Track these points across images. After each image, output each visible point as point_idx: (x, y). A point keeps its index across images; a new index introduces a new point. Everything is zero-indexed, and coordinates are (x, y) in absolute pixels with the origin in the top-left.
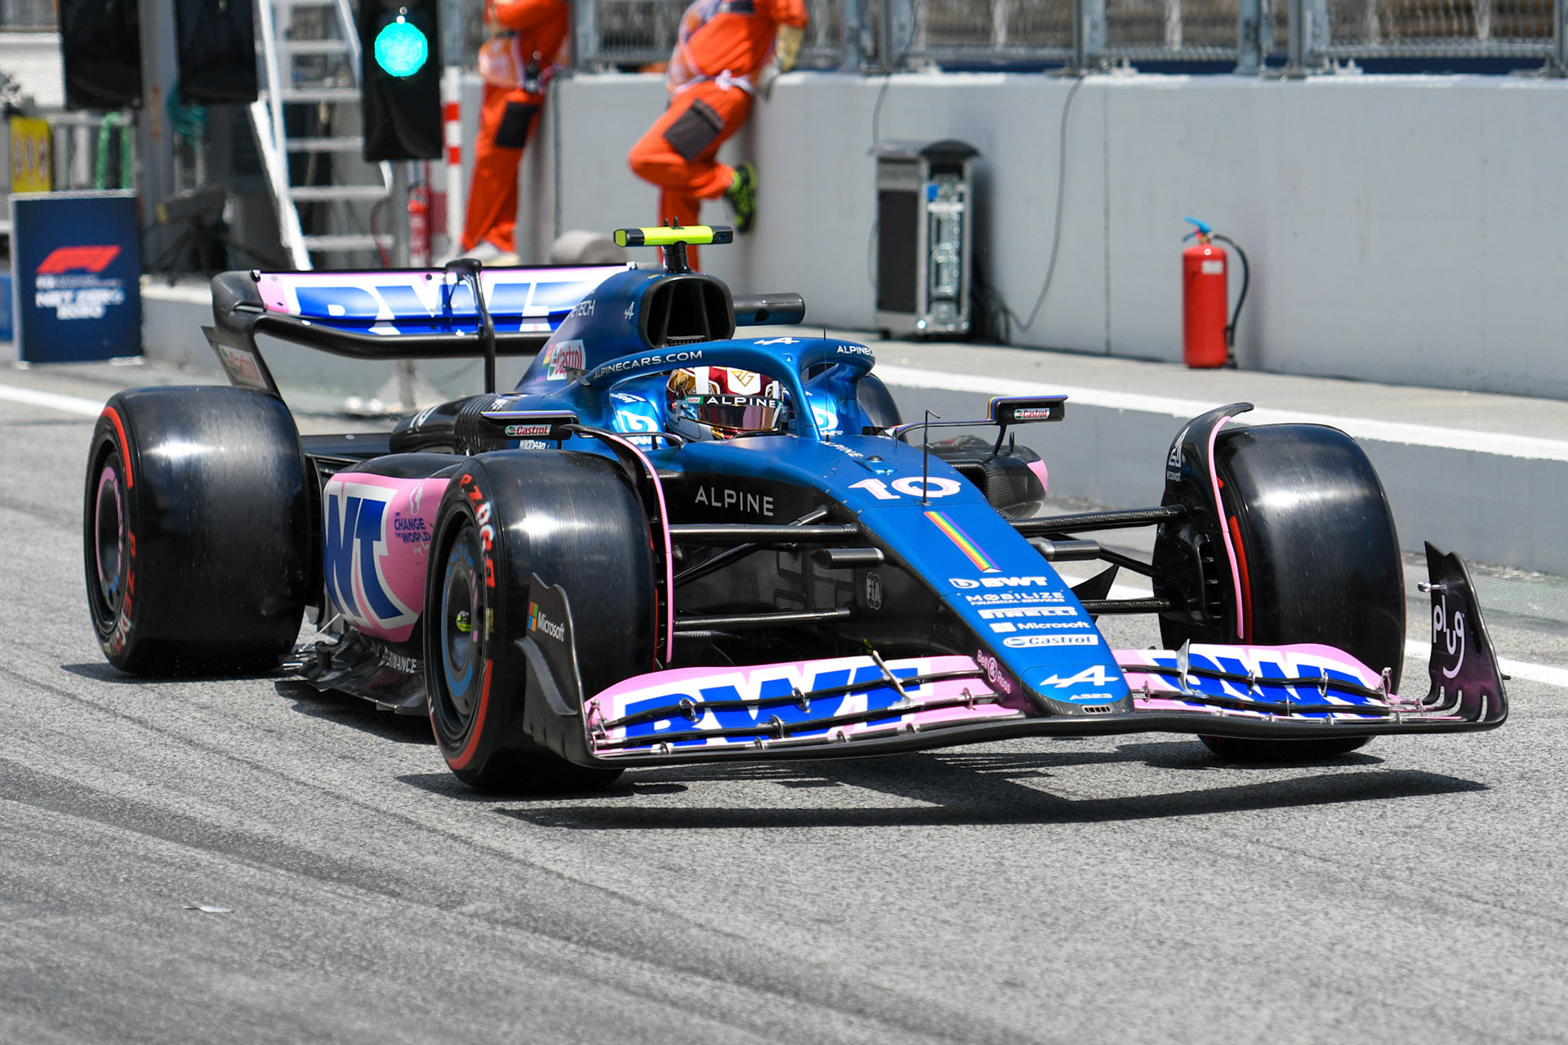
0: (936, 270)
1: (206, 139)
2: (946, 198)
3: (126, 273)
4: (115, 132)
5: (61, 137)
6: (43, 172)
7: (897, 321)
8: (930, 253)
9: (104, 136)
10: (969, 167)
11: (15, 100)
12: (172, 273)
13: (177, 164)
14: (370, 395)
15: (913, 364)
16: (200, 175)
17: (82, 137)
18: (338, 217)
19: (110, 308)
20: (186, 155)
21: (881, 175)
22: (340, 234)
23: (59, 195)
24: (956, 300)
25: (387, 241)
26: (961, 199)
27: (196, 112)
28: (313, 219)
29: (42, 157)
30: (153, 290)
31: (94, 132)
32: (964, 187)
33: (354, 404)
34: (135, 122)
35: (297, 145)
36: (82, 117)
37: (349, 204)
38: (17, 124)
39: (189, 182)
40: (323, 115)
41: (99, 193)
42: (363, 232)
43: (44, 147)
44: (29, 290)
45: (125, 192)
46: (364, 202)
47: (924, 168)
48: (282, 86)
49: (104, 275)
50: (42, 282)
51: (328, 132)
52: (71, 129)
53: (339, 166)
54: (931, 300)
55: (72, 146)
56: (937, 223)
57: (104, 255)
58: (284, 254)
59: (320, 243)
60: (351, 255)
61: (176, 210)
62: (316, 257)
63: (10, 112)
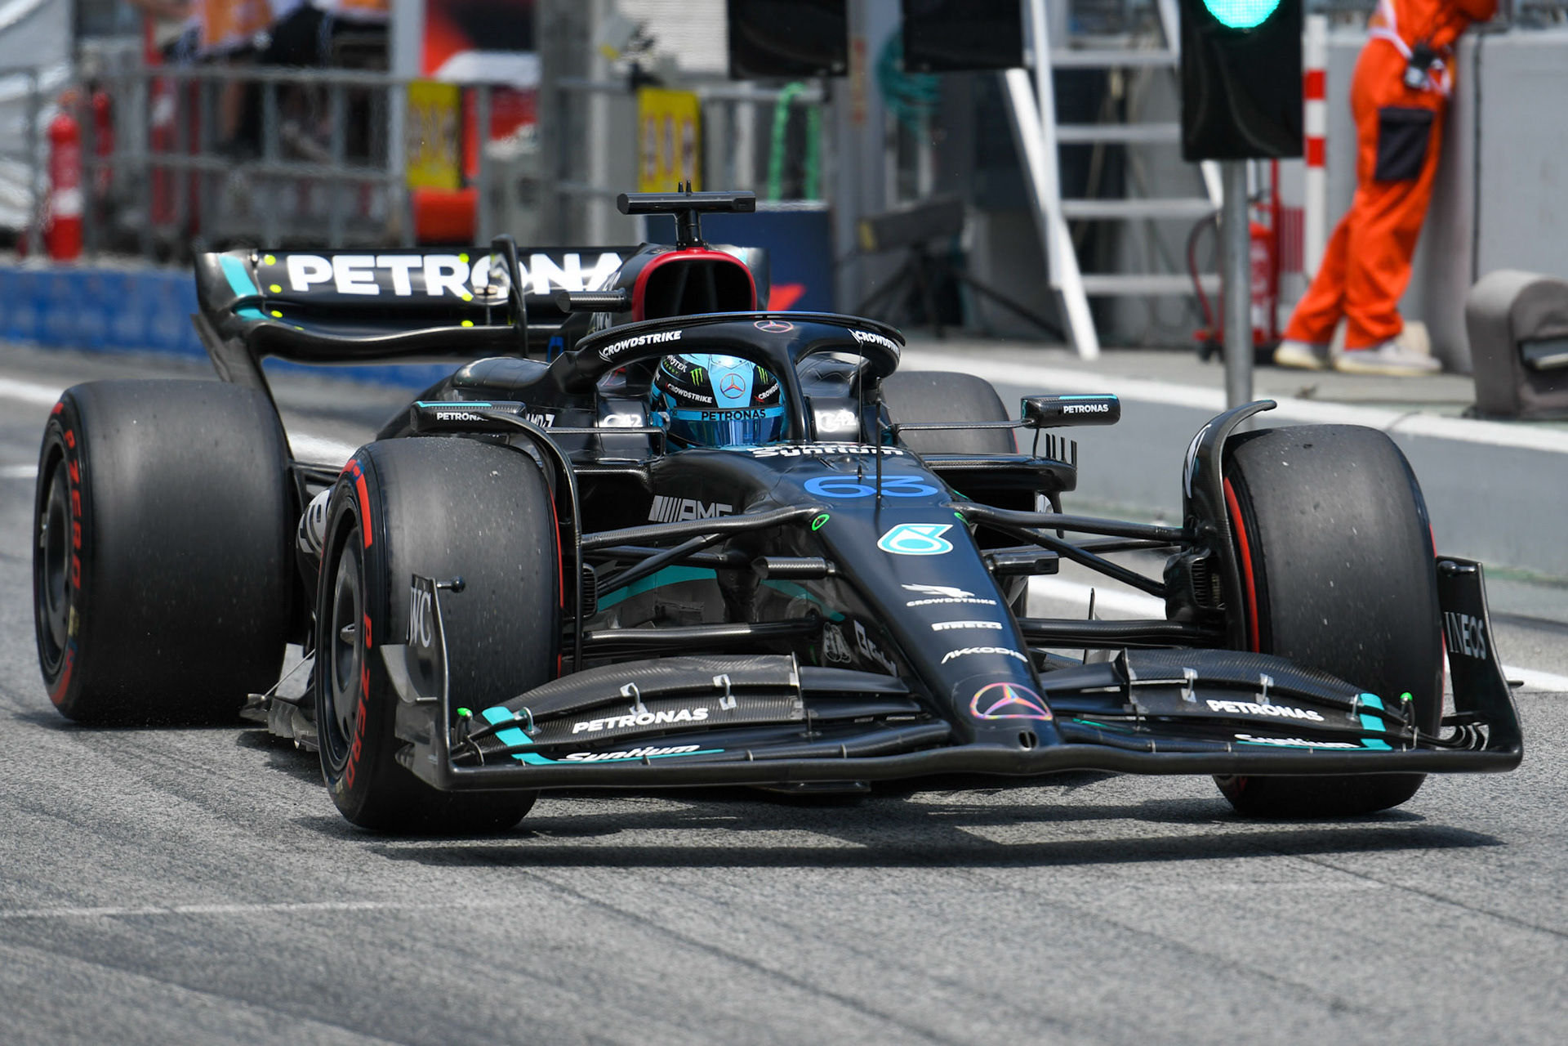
1: (935, 122)
4: (798, 112)
5: (716, 116)
6: (688, 171)
9: (780, 117)
11: (647, 62)
13: (890, 161)
16: (925, 180)
17: (746, 117)
18: (1134, 245)
20: (903, 145)
22: (1138, 271)
25: (1211, 283)
27: (922, 82)
28: (1096, 247)
29: (687, 149)
31: (765, 109)
34: (828, 98)
35: (1078, 134)
36: (750, 88)
37: (1151, 224)
38: (649, 98)
39: (907, 189)
40: (1116, 85)
42: (1173, 270)
43: (690, 133)
45: (811, 205)
46: (1175, 222)
48: (1054, 44)
51: (1121, 113)
52: (730, 105)
53: (1137, 166)
55: (731, 131)
58: (1055, 299)
59: (1103, 284)
60: (1152, 302)
61: (888, 231)
62: (1099, 306)
63: (639, 80)
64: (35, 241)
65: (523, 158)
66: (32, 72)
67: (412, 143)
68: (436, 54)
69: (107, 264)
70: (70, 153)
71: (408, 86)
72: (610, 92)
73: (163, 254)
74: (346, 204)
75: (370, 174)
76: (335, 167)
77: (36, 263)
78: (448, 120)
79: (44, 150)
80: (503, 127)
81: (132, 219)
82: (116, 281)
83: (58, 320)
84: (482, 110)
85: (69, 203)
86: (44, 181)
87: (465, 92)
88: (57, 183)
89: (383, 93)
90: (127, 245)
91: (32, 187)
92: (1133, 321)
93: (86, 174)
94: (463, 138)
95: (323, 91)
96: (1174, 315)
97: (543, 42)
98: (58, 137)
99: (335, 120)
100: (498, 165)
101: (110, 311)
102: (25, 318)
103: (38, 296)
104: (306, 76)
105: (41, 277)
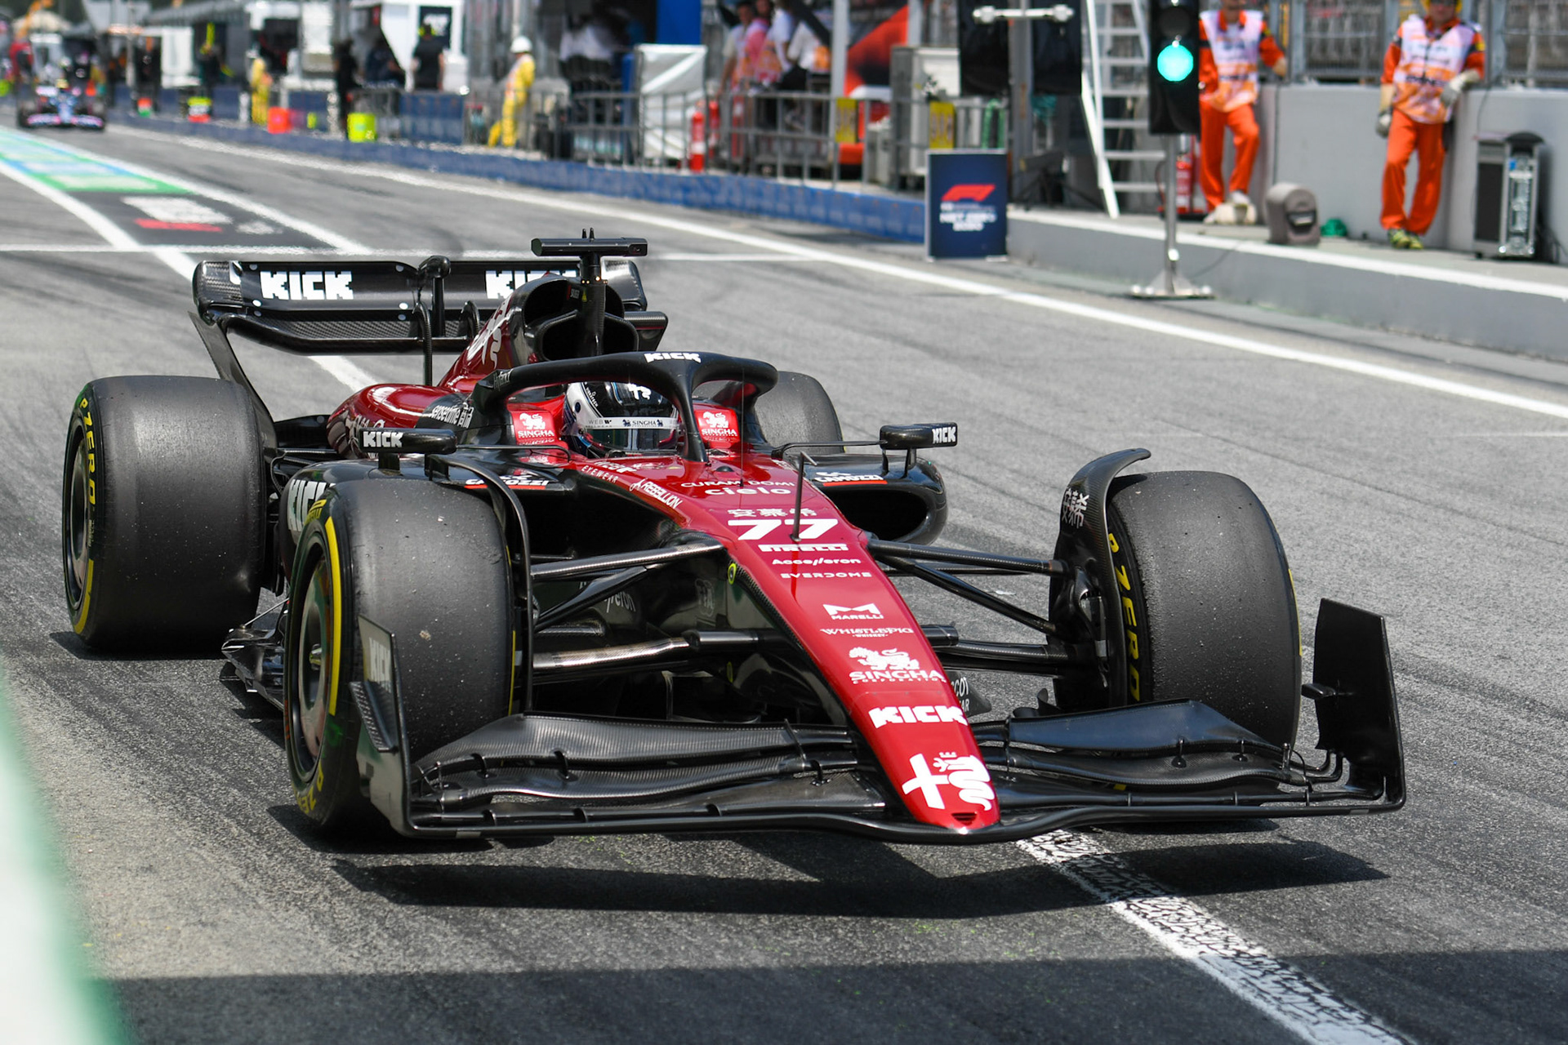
0: (1513, 216)
1: (1055, 118)
2: (1521, 169)
3: (998, 202)
4: (996, 113)
5: (962, 114)
6: (949, 137)
7: (1486, 247)
8: (1509, 204)
9: (988, 115)
10: (1537, 150)
11: (933, 91)
12: (1027, 203)
13: (1035, 134)
14: (1146, 283)
15: (1495, 274)
16: (1049, 142)
17: (976, 116)
18: (1136, 170)
19: (987, 225)
20: (1041, 128)
21: (1481, 153)
22: (1136, 180)
23: (960, 151)
24: (1525, 235)
25: (1163, 187)
26: (1531, 169)
27: (1049, 101)
28: (1119, 171)
29: (949, 127)
30: (1015, 213)
31: (983, 111)
32: (1534, 163)
33: (1136, 290)
34: (1009, 107)
35: (1113, 124)
36: (977, 101)
37: (1143, 163)
38: (934, 106)
39: (1043, 146)
40: (1129, 104)
41: (985, 151)
42: (1150, 181)
43: (949, 121)
44: (936, 211)
45: (1000, 151)
46: (1151, 162)
47: (1508, 149)
48: (1103, 84)
49: (985, 203)
50: (946, 206)
51: (1131, 115)
52: (968, 110)
53: (1138, 139)
54: (1510, 234)
55: (968, 121)
56: (1515, 185)
57: (986, 190)
58: (1100, 194)
59: (1123, 187)
60: (1143, 195)
61: (1032, 163)
62: (1121, 197)
63: (930, 98)
64: (684, 164)
65: (885, 131)
66: (684, 94)
67: (838, 124)
68: (850, 87)
69: (713, 172)
70: (699, 127)
71: (839, 100)
72: (919, 103)
73: (735, 169)
74: (812, 148)
75: (822, 137)
76: (808, 134)
77: (685, 172)
78: (852, 114)
79: (689, 125)
80: (876, 117)
81: (725, 155)
82: (716, 179)
83: (692, 196)
84: (866, 111)
85: (699, 148)
86: (688, 138)
87: (859, 103)
88: (694, 139)
89: (828, 103)
90: (722, 165)
91: (685, 140)
92: (1134, 202)
93: (706, 137)
94: (858, 121)
95: (802, 102)
96: (1151, 200)
97: (893, 82)
98: (695, 121)
99: (808, 116)
100: (874, 134)
101: (712, 192)
102: (679, 195)
103: (685, 187)
104: (795, 95)
105: (687, 178)
